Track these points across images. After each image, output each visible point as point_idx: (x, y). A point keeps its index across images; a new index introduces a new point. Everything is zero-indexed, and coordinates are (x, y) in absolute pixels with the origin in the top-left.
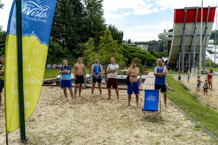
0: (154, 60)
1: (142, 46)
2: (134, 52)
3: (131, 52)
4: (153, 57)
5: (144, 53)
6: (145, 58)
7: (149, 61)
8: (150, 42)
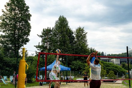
0: (124, 72)
1: (114, 60)
2: (108, 66)
3: (107, 66)
4: (123, 70)
5: (116, 67)
6: (117, 70)
7: (120, 72)
8: (123, 53)
